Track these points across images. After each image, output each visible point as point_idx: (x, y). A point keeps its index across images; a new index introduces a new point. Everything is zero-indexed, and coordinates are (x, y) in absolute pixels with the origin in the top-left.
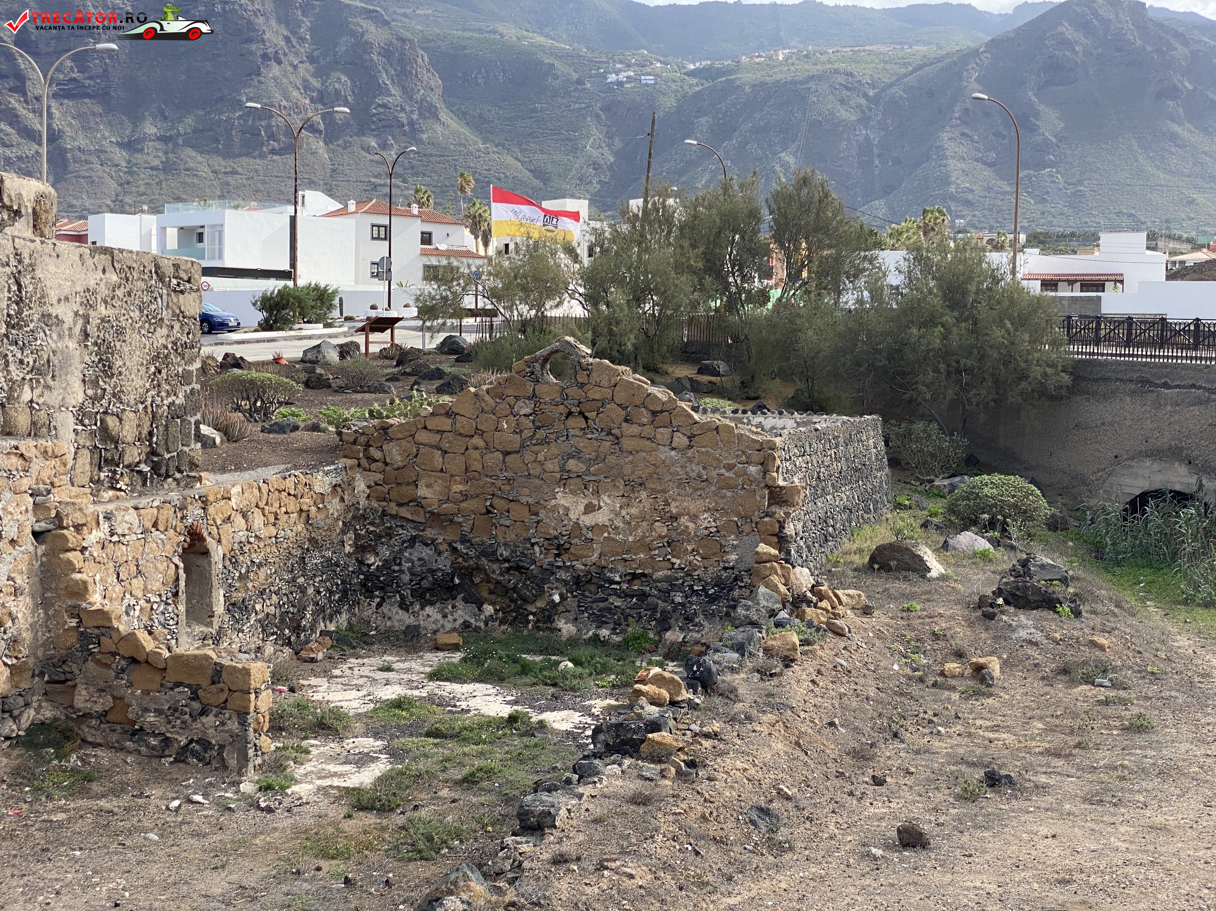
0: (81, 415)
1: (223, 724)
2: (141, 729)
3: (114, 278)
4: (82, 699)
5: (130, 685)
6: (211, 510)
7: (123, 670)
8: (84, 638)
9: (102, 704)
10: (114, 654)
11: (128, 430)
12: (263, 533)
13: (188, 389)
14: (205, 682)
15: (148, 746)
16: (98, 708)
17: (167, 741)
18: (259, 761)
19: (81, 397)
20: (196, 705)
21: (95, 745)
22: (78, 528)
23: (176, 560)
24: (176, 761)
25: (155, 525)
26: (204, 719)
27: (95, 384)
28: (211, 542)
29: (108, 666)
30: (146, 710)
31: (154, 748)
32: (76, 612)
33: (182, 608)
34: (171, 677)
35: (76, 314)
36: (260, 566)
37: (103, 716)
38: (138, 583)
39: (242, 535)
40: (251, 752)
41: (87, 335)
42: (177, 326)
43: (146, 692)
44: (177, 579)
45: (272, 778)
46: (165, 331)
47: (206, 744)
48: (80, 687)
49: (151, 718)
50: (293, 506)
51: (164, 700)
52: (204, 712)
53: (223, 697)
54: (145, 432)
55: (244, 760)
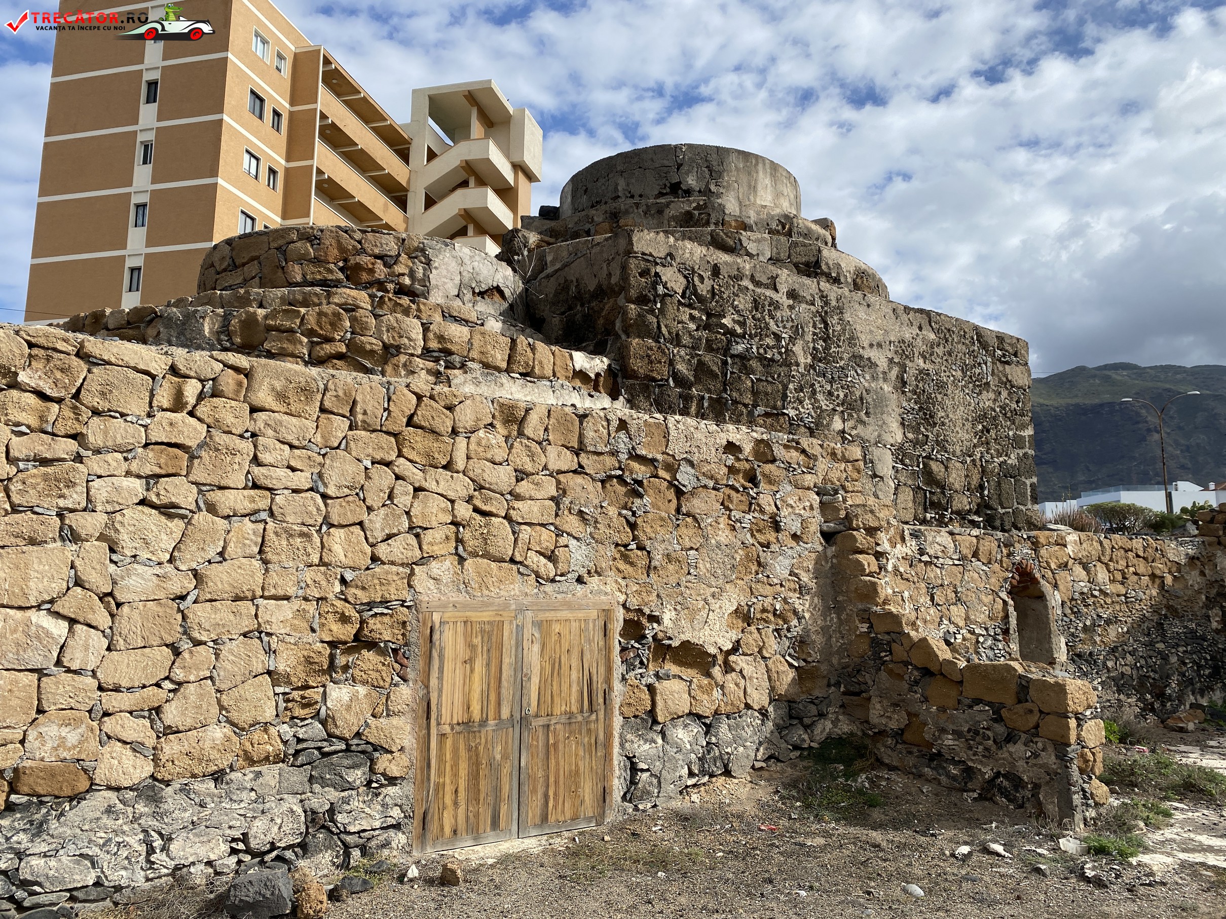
0: (900, 454)
1: (1035, 755)
2: (939, 754)
3: (932, 336)
4: (877, 712)
5: (926, 700)
6: (1043, 552)
7: (916, 683)
8: (875, 644)
9: (897, 721)
10: (906, 664)
11: (956, 477)
12: (1110, 588)
13: (1021, 452)
14: (1009, 699)
15: (948, 774)
16: (893, 725)
17: (969, 772)
18: (1091, 813)
19: (899, 438)
20: (1000, 729)
21: (891, 768)
22: (871, 531)
23: (1004, 595)
24: (981, 798)
25: (975, 554)
26: (1012, 748)
27: (917, 430)
28: (1046, 587)
29: (900, 677)
30: (943, 731)
31: (954, 778)
32: (867, 616)
33: (1014, 647)
34: (970, 692)
35: (891, 360)
36: (1108, 622)
37: (899, 734)
38: (957, 612)
39: (1084, 586)
40: (1077, 799)
41: (904, 383)
42: (1004, 394)
43: (942, 709)
44: (1006, 616)
45: (1109, 839)
46: (992, 395)
47: (1018, 783)
48: (875, 700)
49: (949, 740)
50: (1142, 568)
51: (963, 719)
52: (1010, 738)
53: (1034, 719)
54: (975, 481)
55: (1068, 809)
